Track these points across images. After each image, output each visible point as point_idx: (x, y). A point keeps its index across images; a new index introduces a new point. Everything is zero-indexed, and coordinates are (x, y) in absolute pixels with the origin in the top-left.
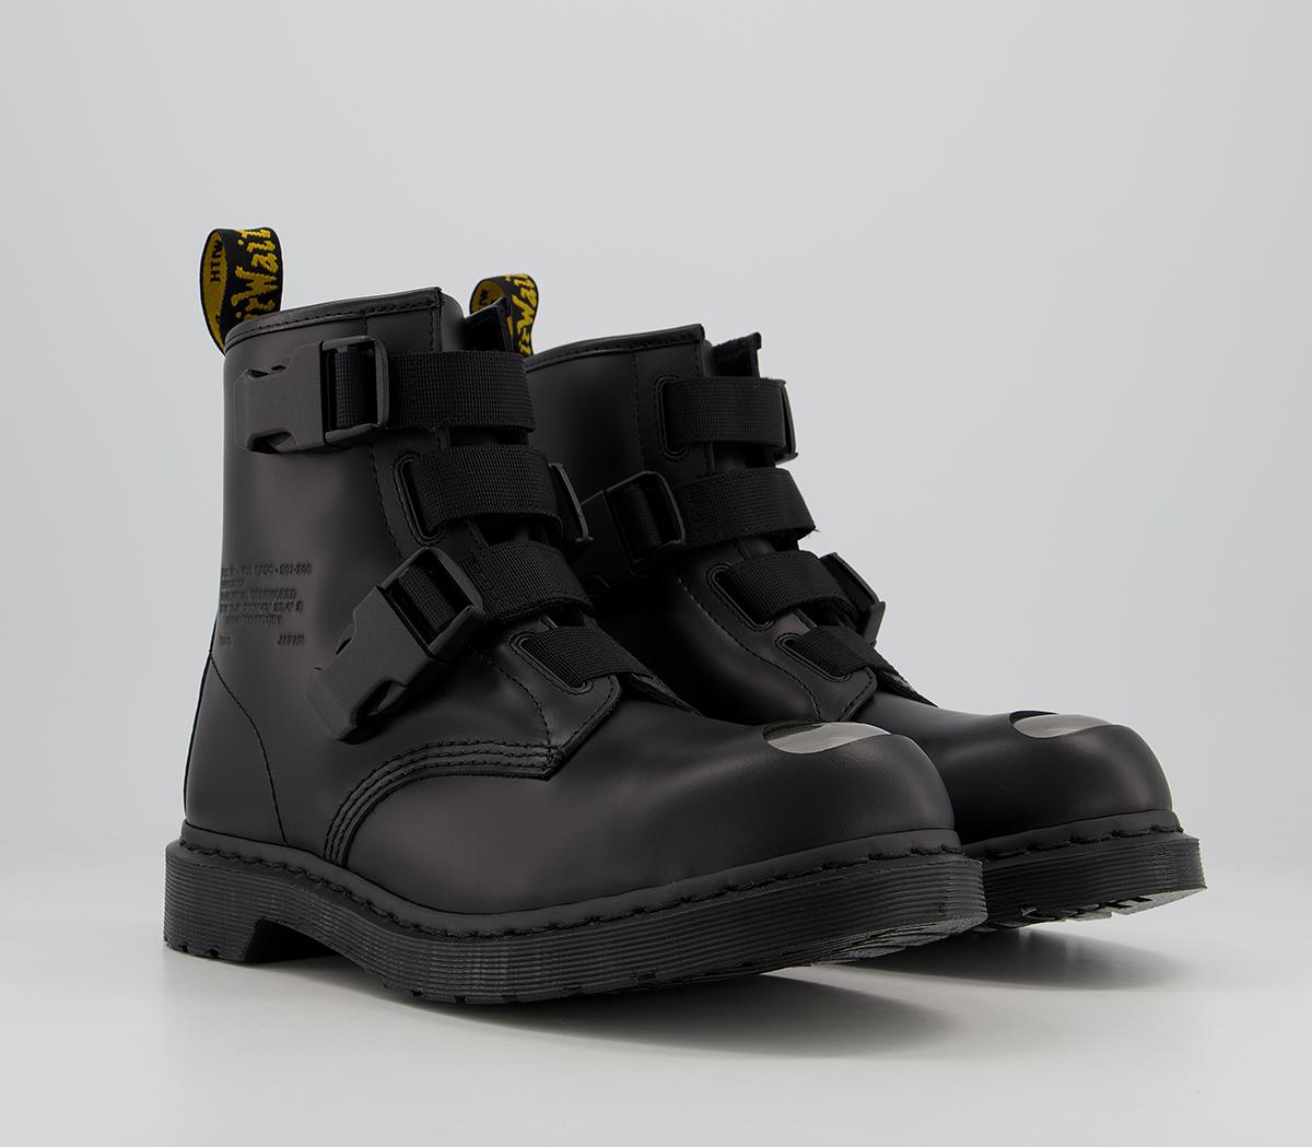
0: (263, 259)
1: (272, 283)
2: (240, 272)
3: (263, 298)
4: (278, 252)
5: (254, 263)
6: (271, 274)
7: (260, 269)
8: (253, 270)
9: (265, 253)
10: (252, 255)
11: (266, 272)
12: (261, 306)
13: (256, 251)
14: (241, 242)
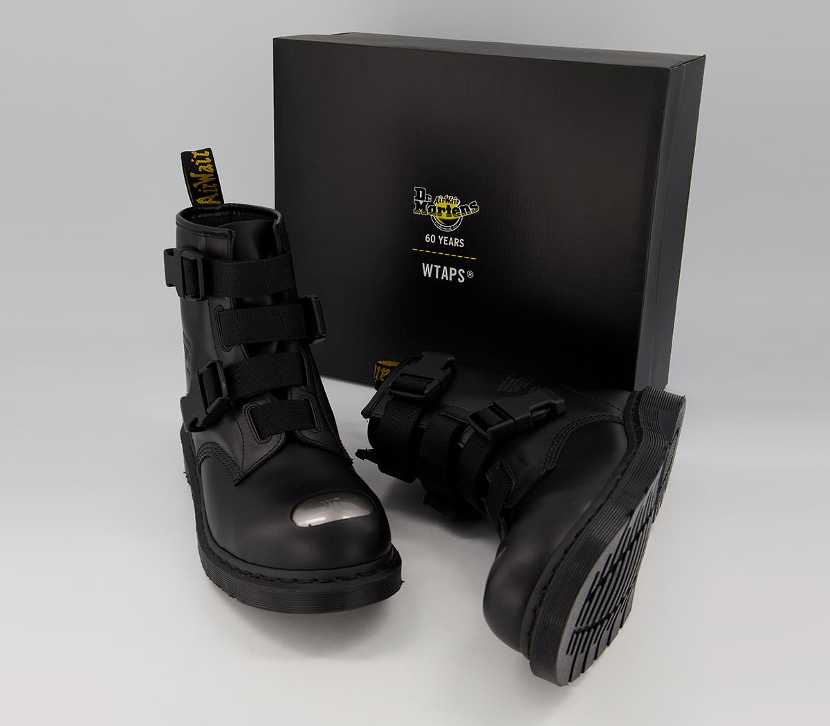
0: (204, 168)
1: (212, 177)
2: (192, 175)
3: (209, 183)
4: (213, 163)
5: (200, 170)
6: (211, 173)
7: (204, 172)
8: (199, 173)
9: (205, 164)
10: (198, 166)
11: (207, 173)
12: (210, 186)
13: (200, 164)
14: (192, 160)
